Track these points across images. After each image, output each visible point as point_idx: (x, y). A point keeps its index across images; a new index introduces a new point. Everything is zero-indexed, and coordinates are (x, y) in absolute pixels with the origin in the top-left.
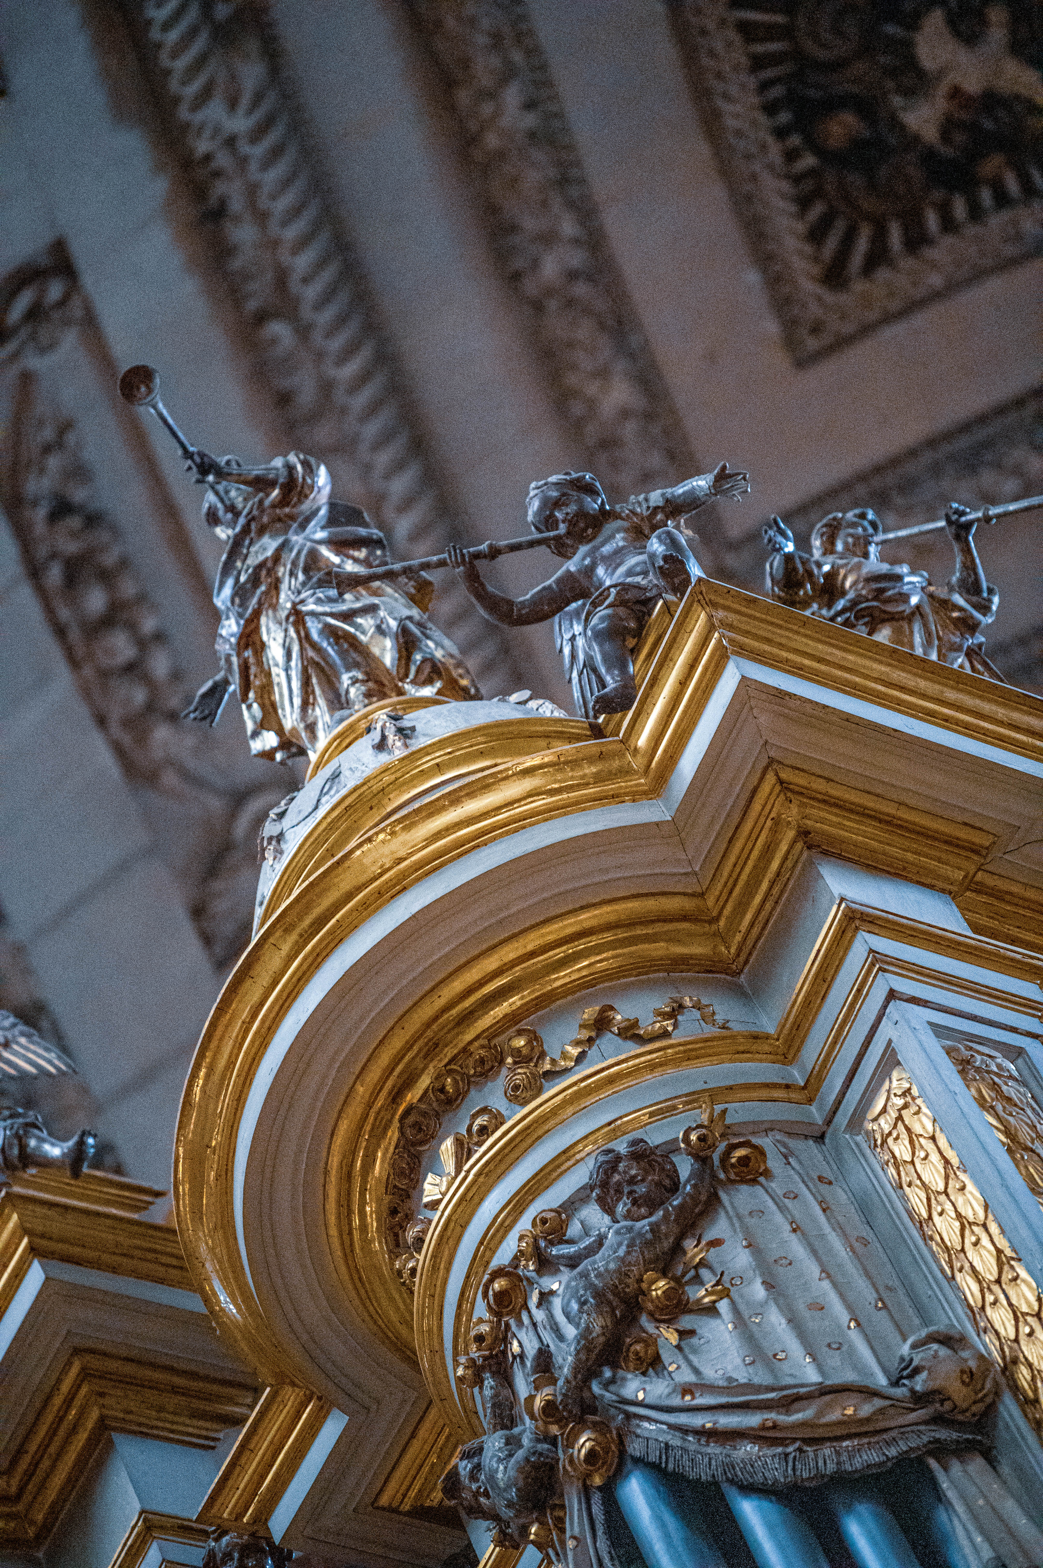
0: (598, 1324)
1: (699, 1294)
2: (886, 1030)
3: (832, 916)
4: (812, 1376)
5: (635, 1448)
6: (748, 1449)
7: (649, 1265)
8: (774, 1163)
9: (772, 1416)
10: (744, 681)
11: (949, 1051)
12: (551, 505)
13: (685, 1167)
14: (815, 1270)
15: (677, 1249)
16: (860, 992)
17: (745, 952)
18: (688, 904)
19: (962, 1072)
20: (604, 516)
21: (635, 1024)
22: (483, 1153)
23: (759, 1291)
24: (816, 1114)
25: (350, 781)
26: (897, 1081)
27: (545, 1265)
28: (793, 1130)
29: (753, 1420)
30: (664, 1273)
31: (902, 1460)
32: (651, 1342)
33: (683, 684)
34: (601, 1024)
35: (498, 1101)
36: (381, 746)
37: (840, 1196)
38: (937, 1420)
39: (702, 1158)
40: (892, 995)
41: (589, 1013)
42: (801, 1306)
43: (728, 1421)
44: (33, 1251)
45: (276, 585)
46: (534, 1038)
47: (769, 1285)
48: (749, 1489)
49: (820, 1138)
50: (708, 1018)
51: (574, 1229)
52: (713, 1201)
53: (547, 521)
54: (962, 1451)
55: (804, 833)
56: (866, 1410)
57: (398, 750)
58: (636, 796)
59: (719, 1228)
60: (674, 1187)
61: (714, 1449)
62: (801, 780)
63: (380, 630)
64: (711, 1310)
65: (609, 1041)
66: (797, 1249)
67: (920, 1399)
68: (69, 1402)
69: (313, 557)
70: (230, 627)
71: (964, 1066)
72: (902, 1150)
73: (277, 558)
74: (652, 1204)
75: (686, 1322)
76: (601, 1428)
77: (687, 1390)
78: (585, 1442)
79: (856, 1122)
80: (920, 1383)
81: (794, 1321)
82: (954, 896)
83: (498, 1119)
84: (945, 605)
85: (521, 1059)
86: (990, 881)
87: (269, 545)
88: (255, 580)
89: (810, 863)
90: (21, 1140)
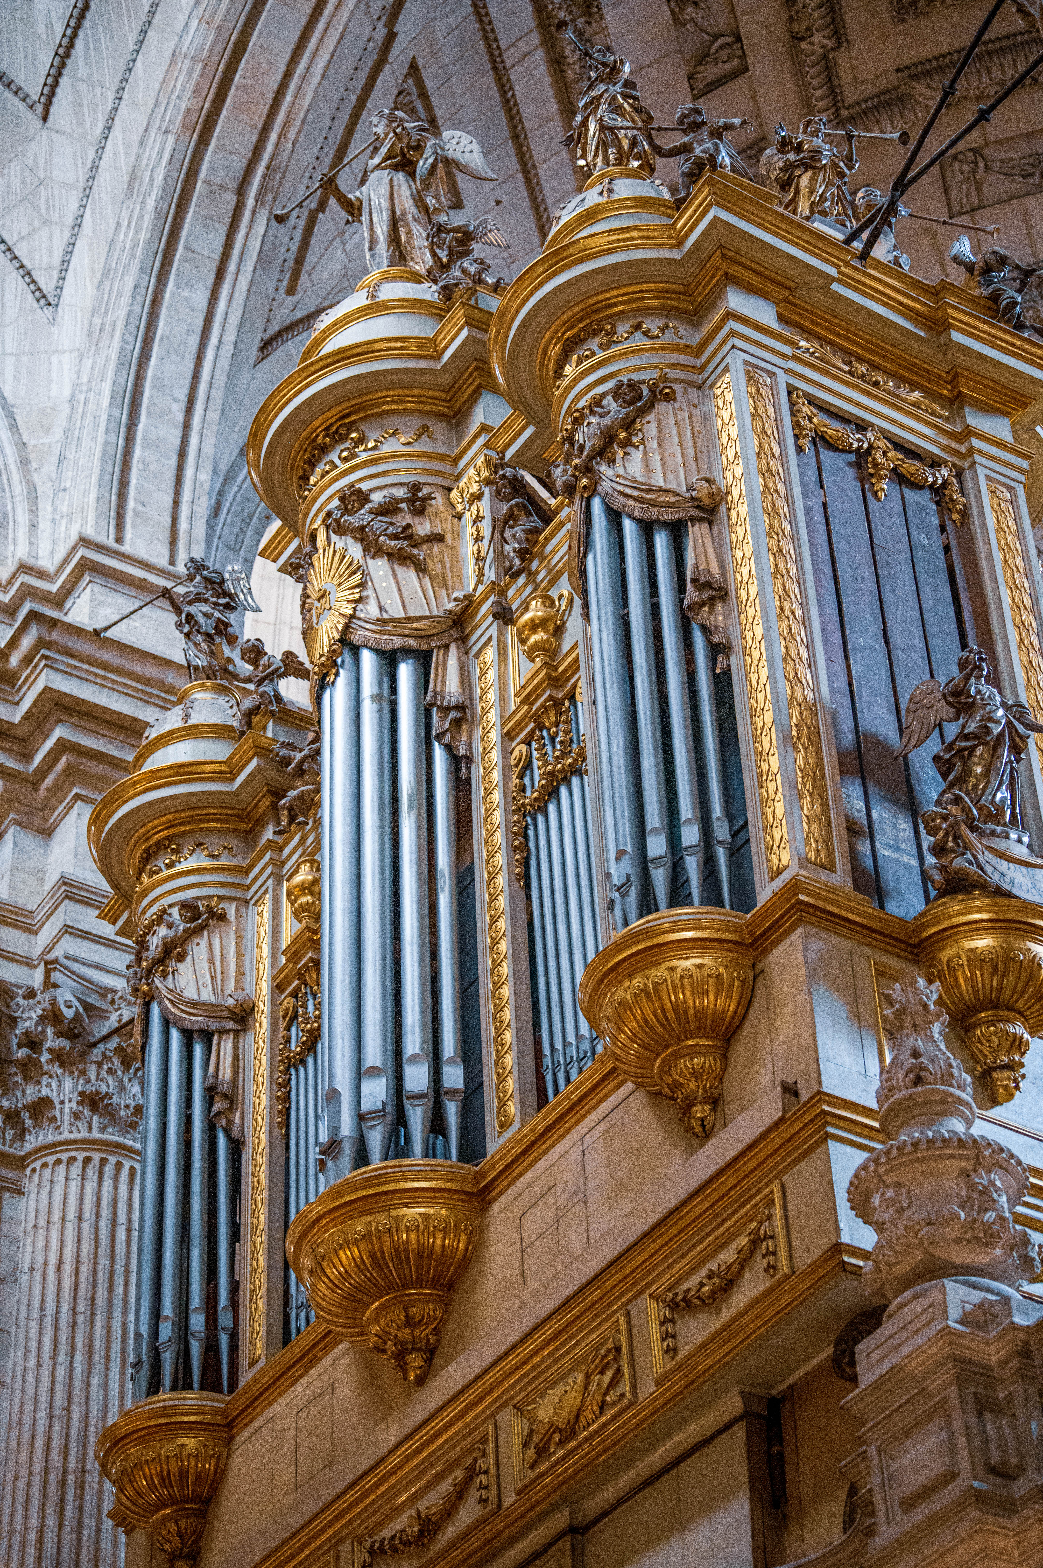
0: (598, 443)
1: (635, 440)
2: (728, 359)
3: (722, 312)
4: (661, 483)
5: (599, 489)
6: (631, 503)
7: (622, 426)
8: (679, 396)
9: (642, 494)
10: (715, 217)
11: (747, 372)
12: (684, 116)
13: (646, 391)
14: (676, 441)
15: (634, 421)
16: (724, 341)
17: (697, 310)
18: (681, 288)
19: (748, 381)
20: (703, 123)
21: (649, 330)
22: (586, 364)
23: (655, 445)
24: (700, 379)
25: (587, 205)
26: (727, 378)
27: (592, 412)
28: (690, 384)
29: (636, 493)
30: (626, 430)
31: (680, 520)
32: (614, 454)
33: (696, 211)
34: (638, 327)
35: (595, 347)
36: (601, 194)
37: (697, 413)
38: (698, 507)
39: (652, 390)
40: (733, 347)
41: (635, 321)
42: (667, 454)
43: (628, 491)
44: (466, 323)
45: (598, 106)
46: (614, 326)
47: (659, 444)
48: (629, 516)
49: (699, 388)
50: (676, 333)
51: (605, 403)
52: (652, 405)
53: (681, 122)
54: (701, 520)
55: (726, 274)
56: (673, 500)
57: (604, 199)
58: (671, 246)
59: (651, 417)
60: (640, 398)
61: (622, 498)
62: (730, 254)
63: (626, 136)
64: (637, 447)
65: (638, 335)
66: (674, 432)
67: (693, 499)
68: (470, 375)
69: (614, 98)
70: (579, 118)
71: (750, 379)
72: (720, 403)
73: (601, 95)
74: (630, 403)
75: (629, 449)
76: (590, 479)
77: (619, 476)
78: (584, 481)
79: (711, 387)
80: (694, 494)
81: (663, 460)
82: (777, 304)
83: (593, 354)
84: (836, 166)
85: (607, 334)
86: (793, 300)
87: (602, 87)
88: (591, 102)
89: (725, 287)
90: (480, 274)
